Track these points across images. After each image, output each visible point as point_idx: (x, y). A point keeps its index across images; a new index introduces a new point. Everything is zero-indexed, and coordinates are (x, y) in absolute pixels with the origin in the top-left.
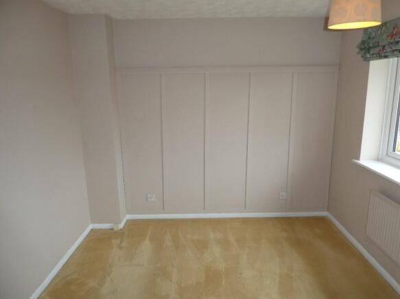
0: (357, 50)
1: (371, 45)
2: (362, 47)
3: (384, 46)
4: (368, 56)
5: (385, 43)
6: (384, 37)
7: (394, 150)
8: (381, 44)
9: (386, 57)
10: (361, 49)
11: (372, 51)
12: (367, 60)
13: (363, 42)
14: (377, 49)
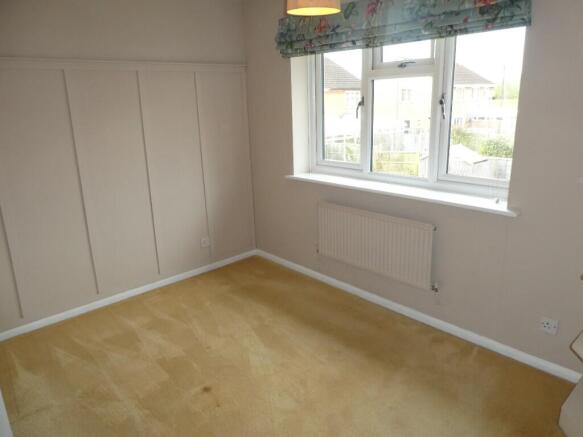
0: (276, 45)
1: (294, 38)
2: (283, 40)
3: (311, 41)
4: (290, 51)
5: (313, 37)
6: (311, 29)
7: (324, 157)
8: (308, 37)
9: (313, 52)
10: (280, 43)
11: (296, 46)
12: (286, 56)
13: (282, 35)
14: (303, 44)
